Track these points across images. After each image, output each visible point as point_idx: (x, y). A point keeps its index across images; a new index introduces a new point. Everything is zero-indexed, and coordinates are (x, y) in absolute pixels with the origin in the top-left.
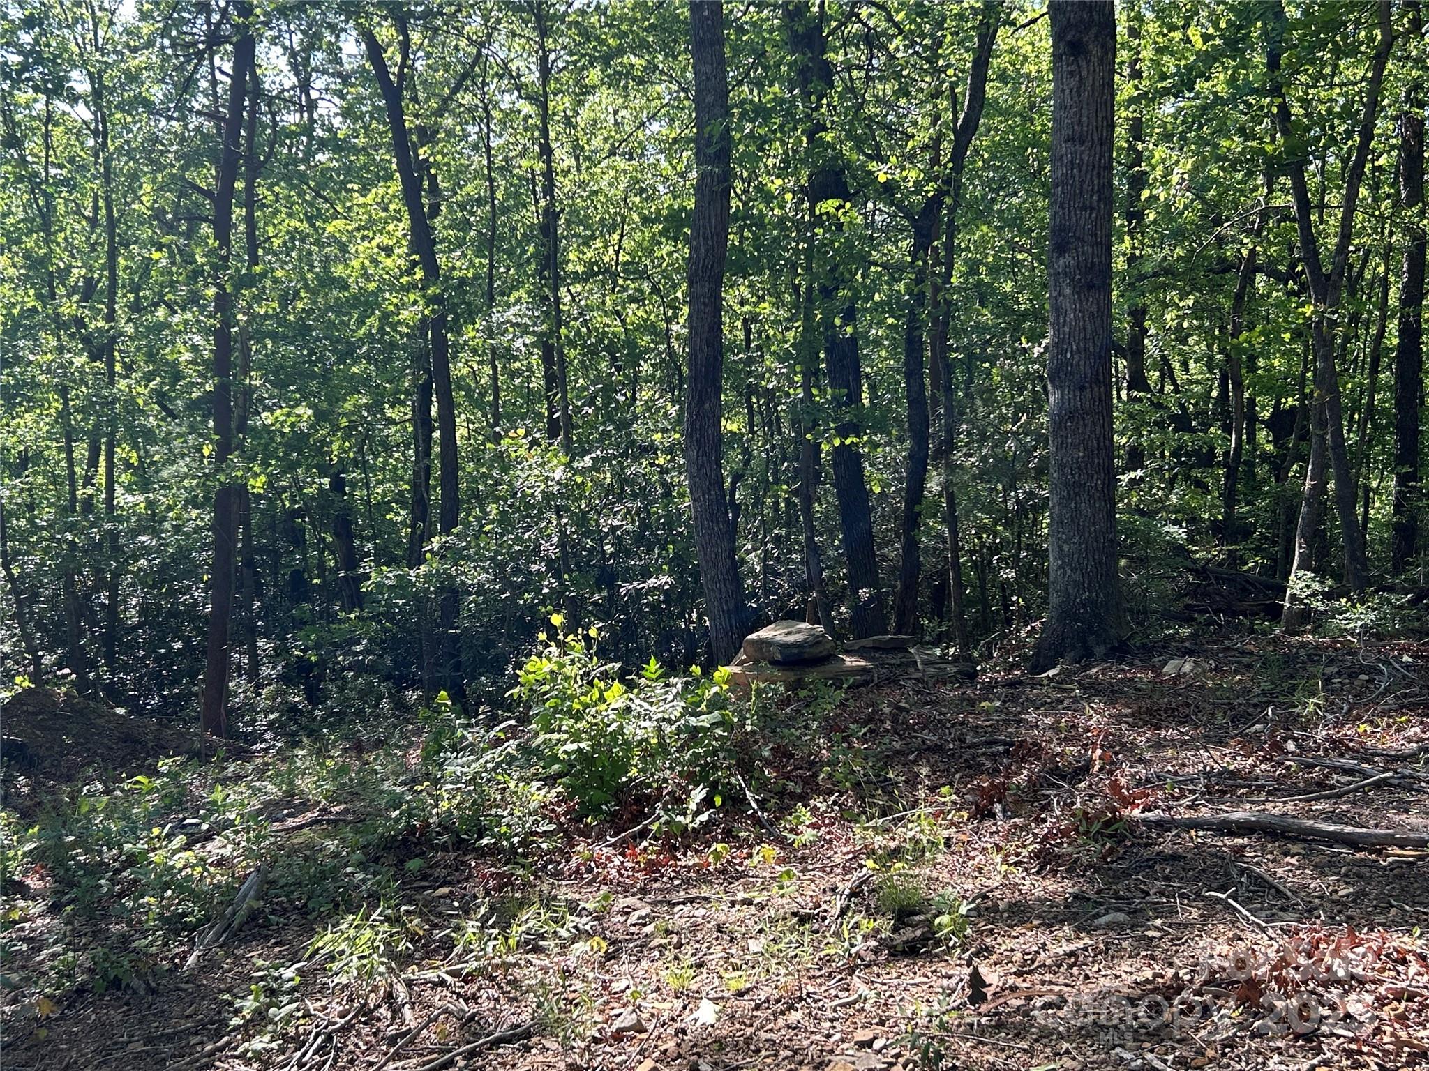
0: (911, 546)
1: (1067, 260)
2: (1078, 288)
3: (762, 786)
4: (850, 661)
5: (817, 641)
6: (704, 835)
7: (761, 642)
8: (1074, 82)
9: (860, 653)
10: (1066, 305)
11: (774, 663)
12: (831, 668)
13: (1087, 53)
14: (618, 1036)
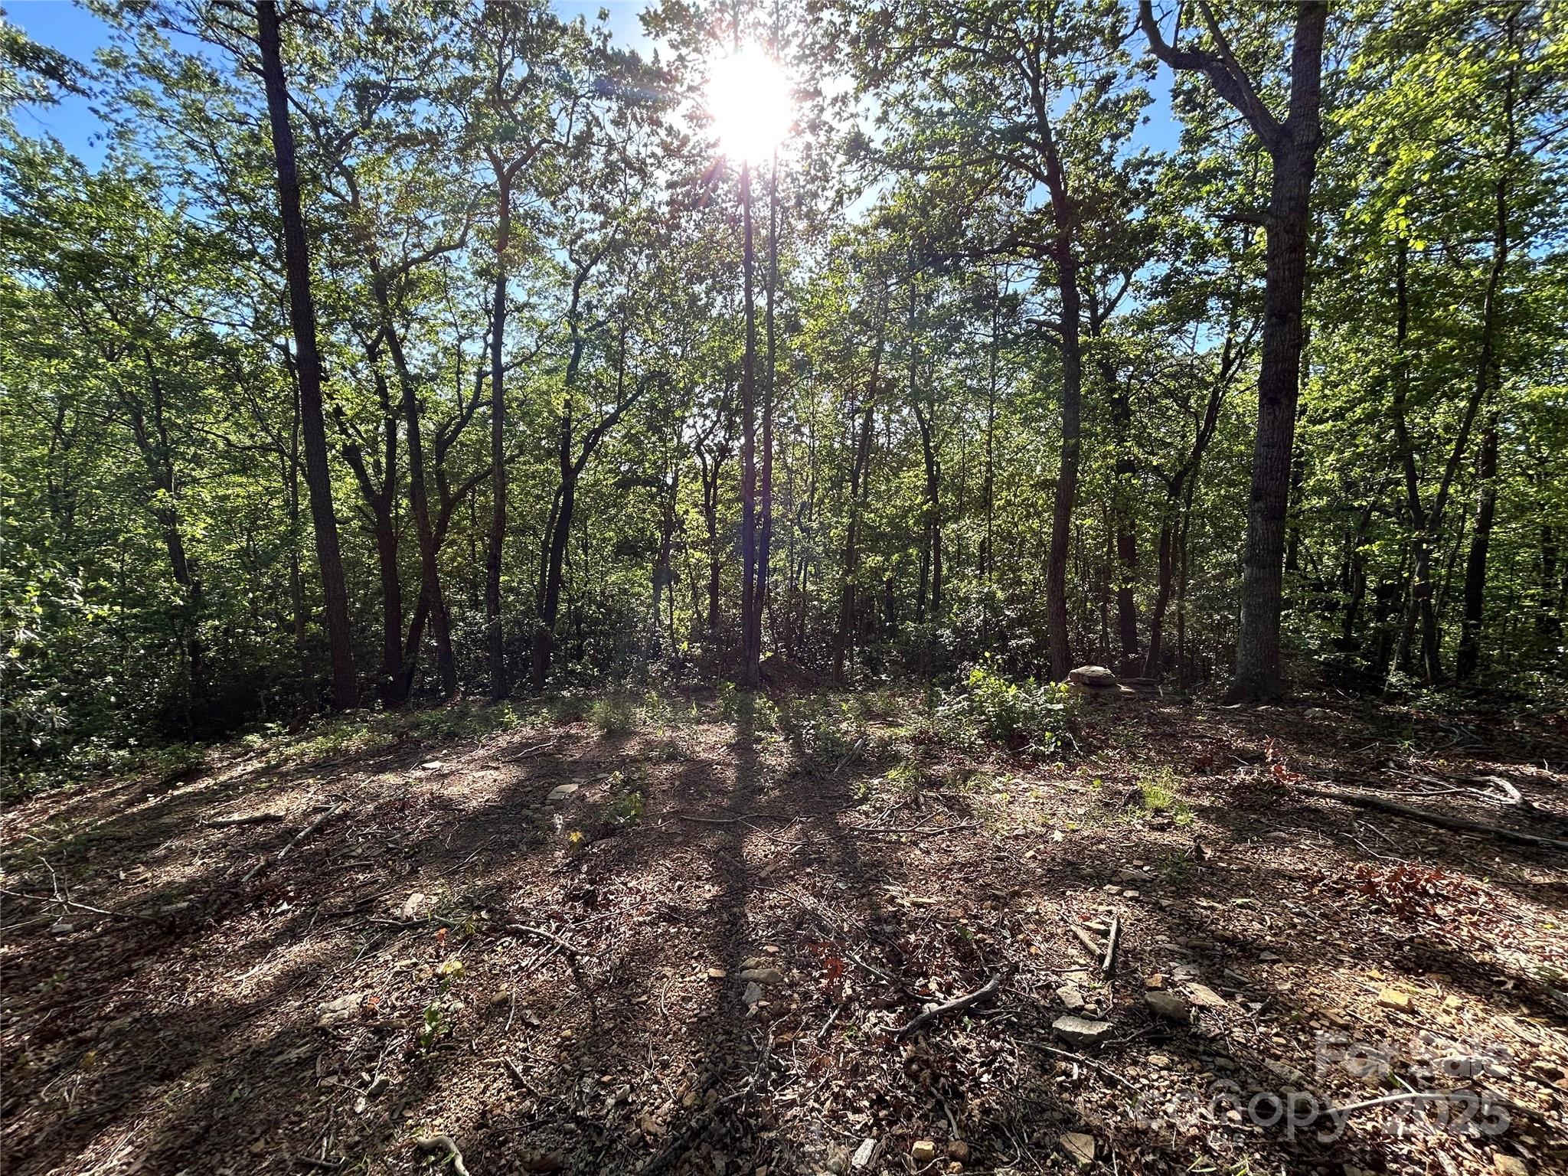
0: (1156, 636)
1: (1261, 504)
2: (1265, 519)
3: (1081, 739)
4: (1123, 688)
5: (1108, 676)
6: (1052, 757)
7: (1078, 674)
8: (1271, 417)
9: (1129, 685)
10: (1258, 526)
11: (1084, 684)
12: (1113, 690)
13: (1280, 403)
14: (1016, 838)
